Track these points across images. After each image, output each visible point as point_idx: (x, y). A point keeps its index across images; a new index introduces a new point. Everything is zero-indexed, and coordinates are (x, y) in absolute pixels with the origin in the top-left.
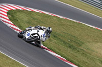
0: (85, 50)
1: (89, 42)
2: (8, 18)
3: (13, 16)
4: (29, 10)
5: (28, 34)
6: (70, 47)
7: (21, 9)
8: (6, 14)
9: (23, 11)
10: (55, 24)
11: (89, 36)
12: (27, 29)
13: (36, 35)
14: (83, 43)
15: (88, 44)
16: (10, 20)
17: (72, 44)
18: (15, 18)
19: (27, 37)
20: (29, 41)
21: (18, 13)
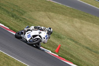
0: (27, 19)
1: (31, 11)
5: (29, 36)
6: (13, 16)
11: (31, 5)
12: (26, 29)
13: (38, 37)
14: (25, 12)
15: (30, 13)
17: (15, 13)
19: (28, 39)
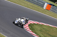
2: (29, 28)
3: (32, 27)
4: (41, 24)
7: (36, 23)
8: (28, 26)
9: (37, 24)
10: (55, 32)
16: (30, 29)
18: (33, 28)
20: (17, 25)
21: (35, 26)
